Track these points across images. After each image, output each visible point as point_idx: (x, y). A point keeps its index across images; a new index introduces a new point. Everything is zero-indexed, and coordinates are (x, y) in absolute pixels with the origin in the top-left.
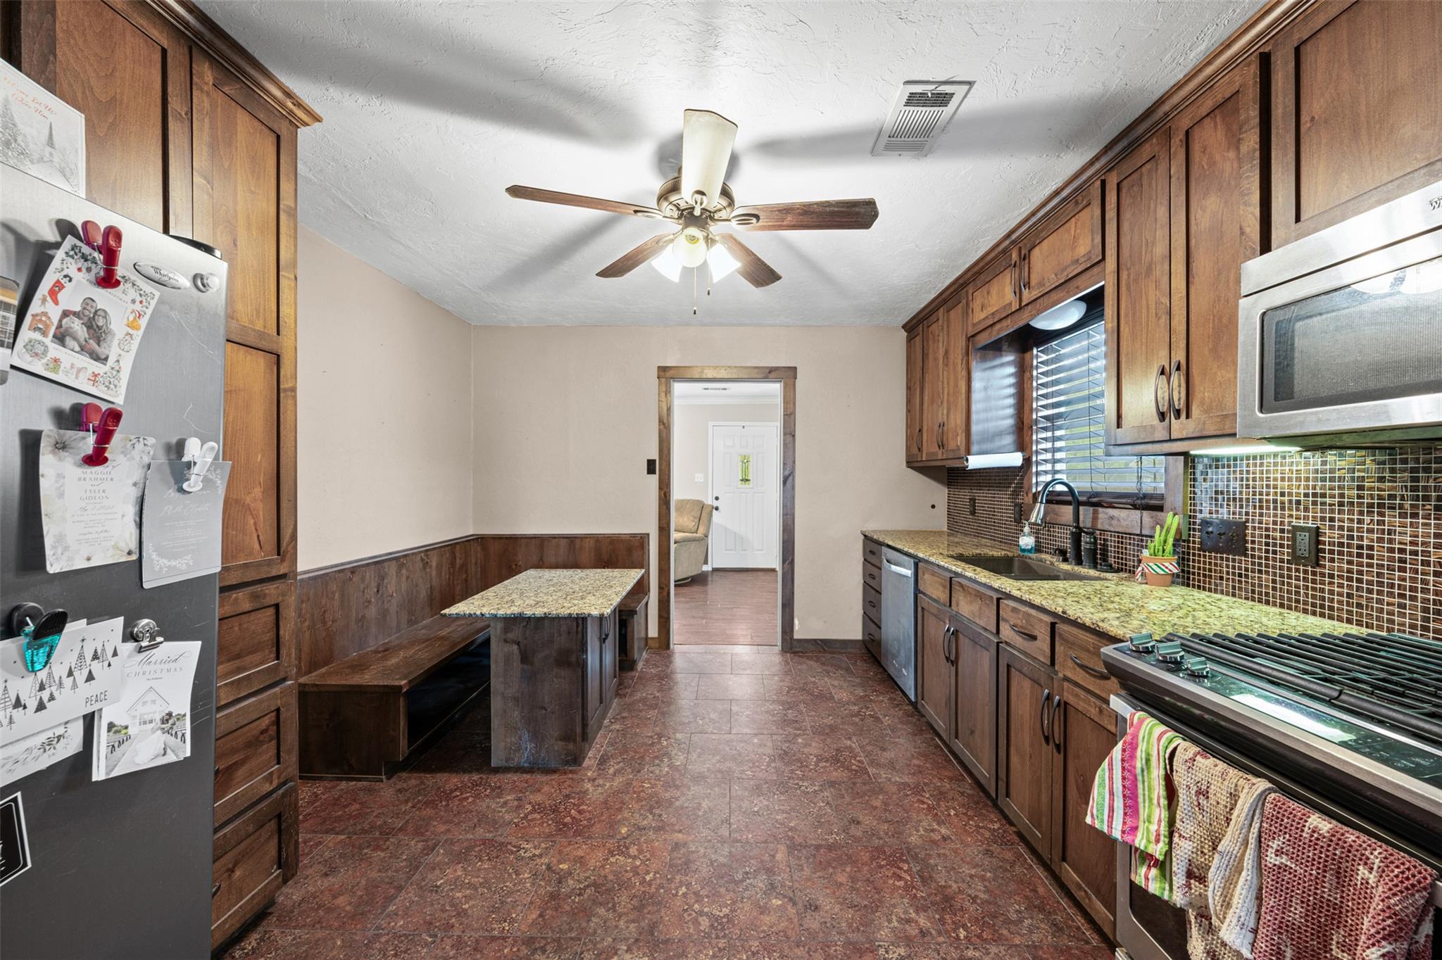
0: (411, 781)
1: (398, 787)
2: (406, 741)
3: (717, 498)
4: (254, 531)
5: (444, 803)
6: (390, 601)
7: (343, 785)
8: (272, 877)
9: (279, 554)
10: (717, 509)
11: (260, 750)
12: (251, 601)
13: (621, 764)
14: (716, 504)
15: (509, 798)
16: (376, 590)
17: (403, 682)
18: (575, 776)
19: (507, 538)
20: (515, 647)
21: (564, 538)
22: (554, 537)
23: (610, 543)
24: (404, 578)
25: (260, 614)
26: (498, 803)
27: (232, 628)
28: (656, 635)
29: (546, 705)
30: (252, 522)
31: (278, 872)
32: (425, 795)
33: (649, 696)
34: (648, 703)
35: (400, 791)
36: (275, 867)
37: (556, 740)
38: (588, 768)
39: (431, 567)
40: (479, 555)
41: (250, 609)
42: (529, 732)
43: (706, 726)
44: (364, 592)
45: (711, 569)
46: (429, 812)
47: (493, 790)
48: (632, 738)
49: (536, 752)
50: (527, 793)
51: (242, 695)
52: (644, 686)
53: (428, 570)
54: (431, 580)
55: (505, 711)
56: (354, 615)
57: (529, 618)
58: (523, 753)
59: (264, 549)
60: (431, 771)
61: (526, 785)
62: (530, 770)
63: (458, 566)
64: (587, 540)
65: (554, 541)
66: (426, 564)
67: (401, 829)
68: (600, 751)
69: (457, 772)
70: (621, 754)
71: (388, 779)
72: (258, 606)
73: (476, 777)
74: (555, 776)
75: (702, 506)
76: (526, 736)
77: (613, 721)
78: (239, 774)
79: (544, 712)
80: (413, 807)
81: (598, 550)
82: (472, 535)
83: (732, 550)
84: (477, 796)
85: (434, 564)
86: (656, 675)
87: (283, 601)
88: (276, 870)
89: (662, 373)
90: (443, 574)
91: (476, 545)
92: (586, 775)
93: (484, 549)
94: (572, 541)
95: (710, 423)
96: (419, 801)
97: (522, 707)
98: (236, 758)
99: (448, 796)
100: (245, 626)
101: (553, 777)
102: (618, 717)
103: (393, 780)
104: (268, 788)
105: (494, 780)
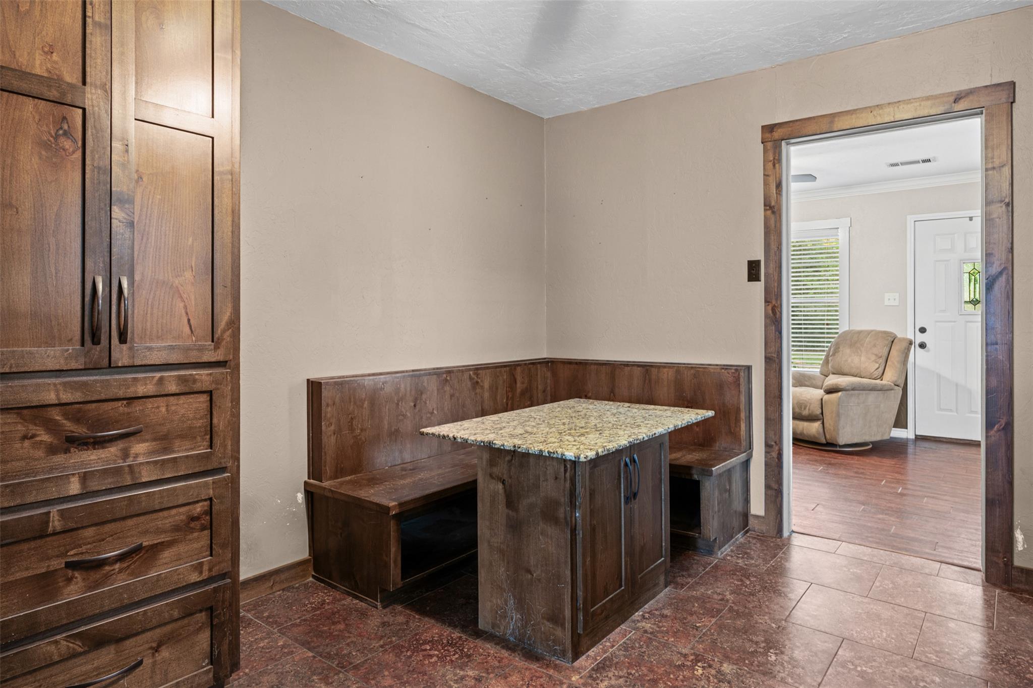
0: (399, 616)
1: (386, 619)
2: (399, 571)
3: (923, 330)
4: (184, 314)
5: (409, 653)
6: (430, 418)
7: (348, 600)
8: (203, 670)
9: (213, 341)
10: (922, 346)
11: (190, 537)
12: (178, 385)
13: (622, 681)
14: (920, 338)
15: (470, 673)
16: (412, 404)
17: (392, 504)
18: (556, 675)
19: (576, 363)
20: (500, 486)
21: (638, 366)
22: (627, 364)
23: (695, 376)
24: (447, 396)
25: (191, 399)
26: (455, 675)
27: (158, 407)
28: (761, 512)
29: (532, 569)
30: (182, 305)
31: (210, 667)
32: (400, 638)
33: (715, 596)
34: (708, 605)
35: (384, 624)
36: (207, 661)
37: (543, 618)
38: (577, 671)
39: (482, 387)
40: (549, 381)
41: (177, 391)
42: (514, 597)
43: (778, 668)
44: (398, 404)
45: (912, 436)
46: (390, 657)
47: (461, 657)
48: (657, 648)
49: (522, 625)
50: (492, 675)
51: (166, 476)
52: (716, 580)
53: (478, 391)
54: (482, 402)
55: (491, 563)
56: (386, 427)
57: (498, 449)
58: (509, 623)
59: (195, 334)
60: (423, 612)
61: (497, 664)
62: (511, 647)
63: (519, 391)
64: (665, 370)
65: (627, 369)
66: (475, 384)
67: (356, 667)
68: (605, 652)
69: (443, 622)
70: (630, 666)
71: (384, 607)
72: (187, 390)
73: (456, 634)
74: (534, 666)
75: (892, 340)
76: (512, 602)
77: (647, 615)
78: (165, 555)
79: (530, 576)
80: (382, 646)
81: (678, 383)
82: (545, 359)
83: (951, 410)
84: (441, 658)
85: (486, 385)
86: (742, 569)
87: (217, 389)
88: (207, 665)
89: (768, 135)
90: (498, 398)
91: (545, 369)
92: (570, 679)
93: (554, 374)
94: (647, 370)
95: (909, 217)
96: (391, 642)
97: (508, 563)
98: (163, 538)
99: (416, 646)
100: (173, 408)
101: (532, 666)
102: (657, 613)
103: (387, 610)
104: (194, 577)
105: (471, 644)
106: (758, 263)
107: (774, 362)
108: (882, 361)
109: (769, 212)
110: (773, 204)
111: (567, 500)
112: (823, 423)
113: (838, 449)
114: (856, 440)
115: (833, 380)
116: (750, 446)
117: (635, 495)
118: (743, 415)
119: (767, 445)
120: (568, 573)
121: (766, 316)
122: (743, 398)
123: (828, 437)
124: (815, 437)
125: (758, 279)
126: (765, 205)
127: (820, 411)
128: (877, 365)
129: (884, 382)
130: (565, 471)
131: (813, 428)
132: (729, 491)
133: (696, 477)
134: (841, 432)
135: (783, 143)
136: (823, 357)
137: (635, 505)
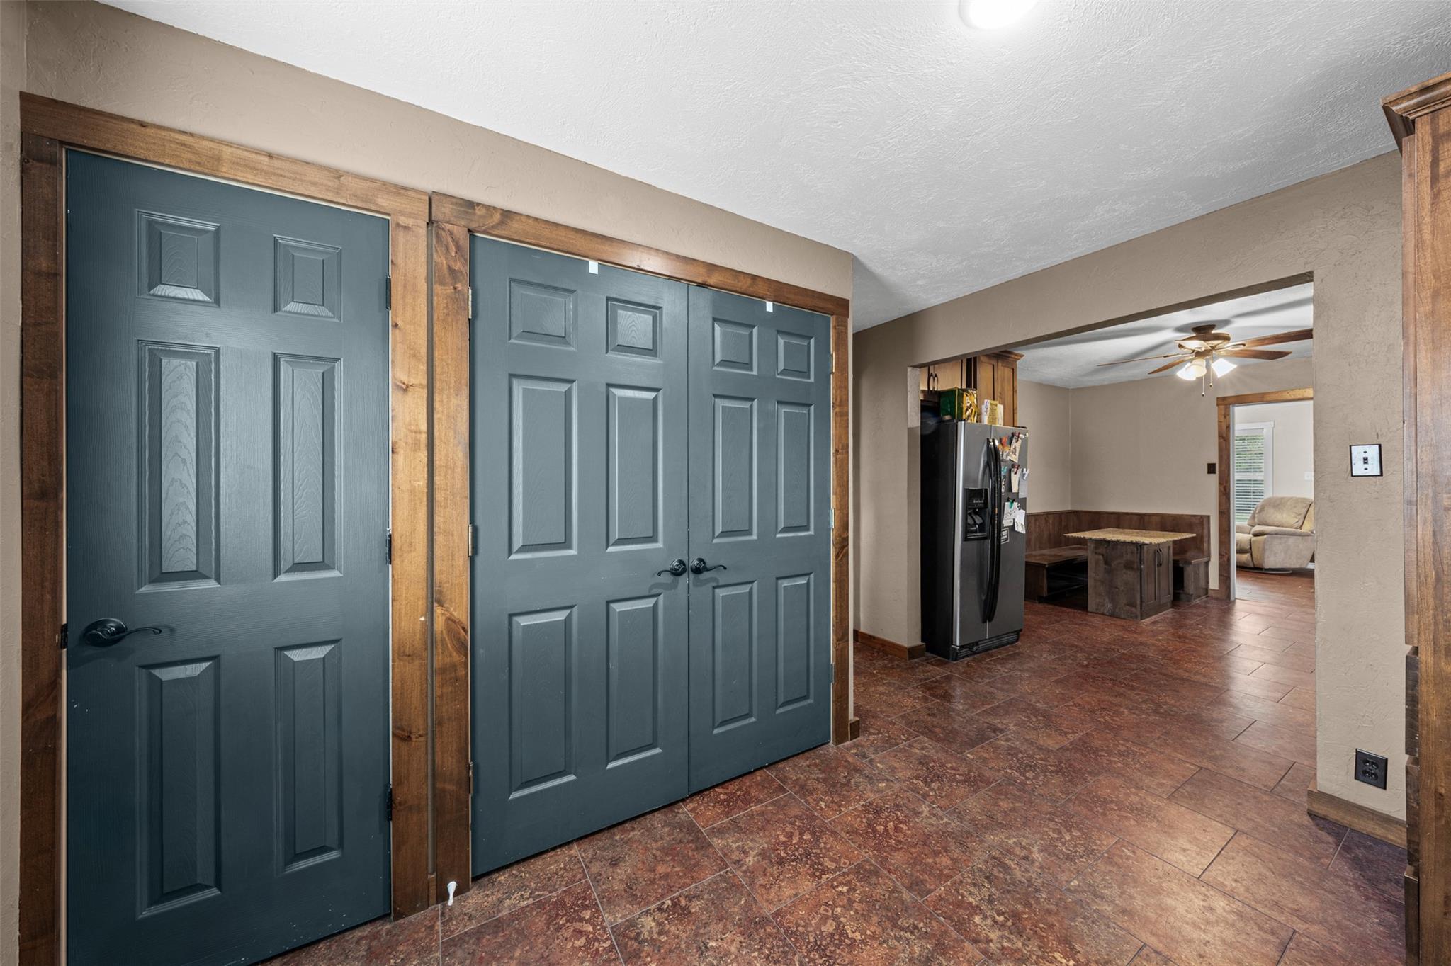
106: (1214, 465)
107: (1225, 514)
108: (1301, 518)
109: (1222, 440)
110: (1224, 436)
111: (1138, 560)
112: (1251, 555)
113: (1264, 572)
114: (1278, 566)
115: (1258, 528)
116: (1209, 555)
117: (1161, 565)
118: (1205, 539)
119: (1220, 555)
120: (1139, 587)
121: (1220, 491)
122: (1205, 531)
123: (1255, 562)
124: (1244, 564)
125: (1214, 472)
126: (1219, 436)
127: (1249, 547)
128: (1297, 520)
129: (1302, 531)
130: (1137, 550)
131: (1246, 557)
132: (1198, 574)
133: (1181, 565)
134: (1266, 560)
135: (1231, 406)
136: (1250, 515)
137: (1161, 568)
